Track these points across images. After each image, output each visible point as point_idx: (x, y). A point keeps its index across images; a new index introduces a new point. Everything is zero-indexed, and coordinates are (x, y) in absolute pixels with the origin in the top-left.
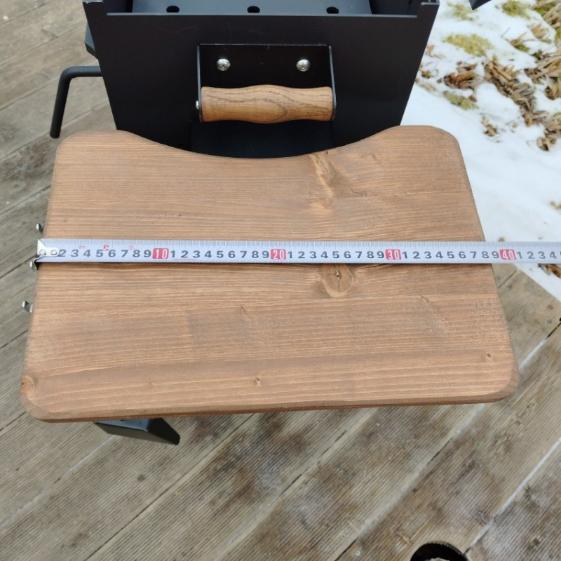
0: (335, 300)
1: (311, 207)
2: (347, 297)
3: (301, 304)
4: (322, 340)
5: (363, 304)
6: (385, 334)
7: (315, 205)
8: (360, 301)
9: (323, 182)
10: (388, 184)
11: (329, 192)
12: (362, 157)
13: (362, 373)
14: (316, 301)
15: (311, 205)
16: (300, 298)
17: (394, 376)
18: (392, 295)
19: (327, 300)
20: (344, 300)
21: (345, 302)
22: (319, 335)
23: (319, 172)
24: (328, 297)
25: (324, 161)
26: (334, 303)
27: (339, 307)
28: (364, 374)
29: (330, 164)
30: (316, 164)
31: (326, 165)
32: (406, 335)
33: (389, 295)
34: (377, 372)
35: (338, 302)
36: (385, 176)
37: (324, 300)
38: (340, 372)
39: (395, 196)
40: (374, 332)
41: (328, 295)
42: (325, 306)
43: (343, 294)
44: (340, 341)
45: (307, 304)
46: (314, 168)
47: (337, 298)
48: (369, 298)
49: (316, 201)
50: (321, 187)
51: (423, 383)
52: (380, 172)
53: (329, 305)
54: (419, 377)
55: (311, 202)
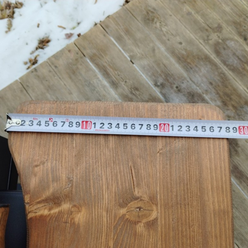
0: (159, 214)
1: (79, 223)
2: (157, 205)
3: (162, 241)
4: (189, 229)
5: (162, 195)
6: (186, 183)
7: (76, 220)
8: (160, 196)
9: (56, 210)
10: (64, 159)
11: (66, 206)
12: (35, 175)
13: (213, 203)
14: (159, 229)
15: (77, 223)
16: (157, 241)
17: (215, 182)
18: (157, 173)
19: (159, 220)
20: (159, 208)
21: (161, 207)
22: (186, 230)
23: (46, 212)
24: (156, 219)
25: (35, 207)
26: (161, 215)
27: (165, 212)
28: (213, 202)
29: (39, 203)
30: (38, 214)
31: (39, 206)
32: (186, 169)
33: (157, 175)
34: (212, 194)
35: (161, 212)
36: (56, 160)
37: (159, 223)
38: (213, 219)
39: (75, 156)
40: (184, 190)
41: (155, 219)
42: (163, 222)
43: (154, 208)
44: (190, 215)
45: (162, 236)
46: (41, 216)
47: (158, 213)
48: (158, 190)
49: (73, 219)
50: (60, 212)
51: (219, 165)
52: (52, 163)
53: (163, 219)
54: (215, 166)
55: (74, 223)
